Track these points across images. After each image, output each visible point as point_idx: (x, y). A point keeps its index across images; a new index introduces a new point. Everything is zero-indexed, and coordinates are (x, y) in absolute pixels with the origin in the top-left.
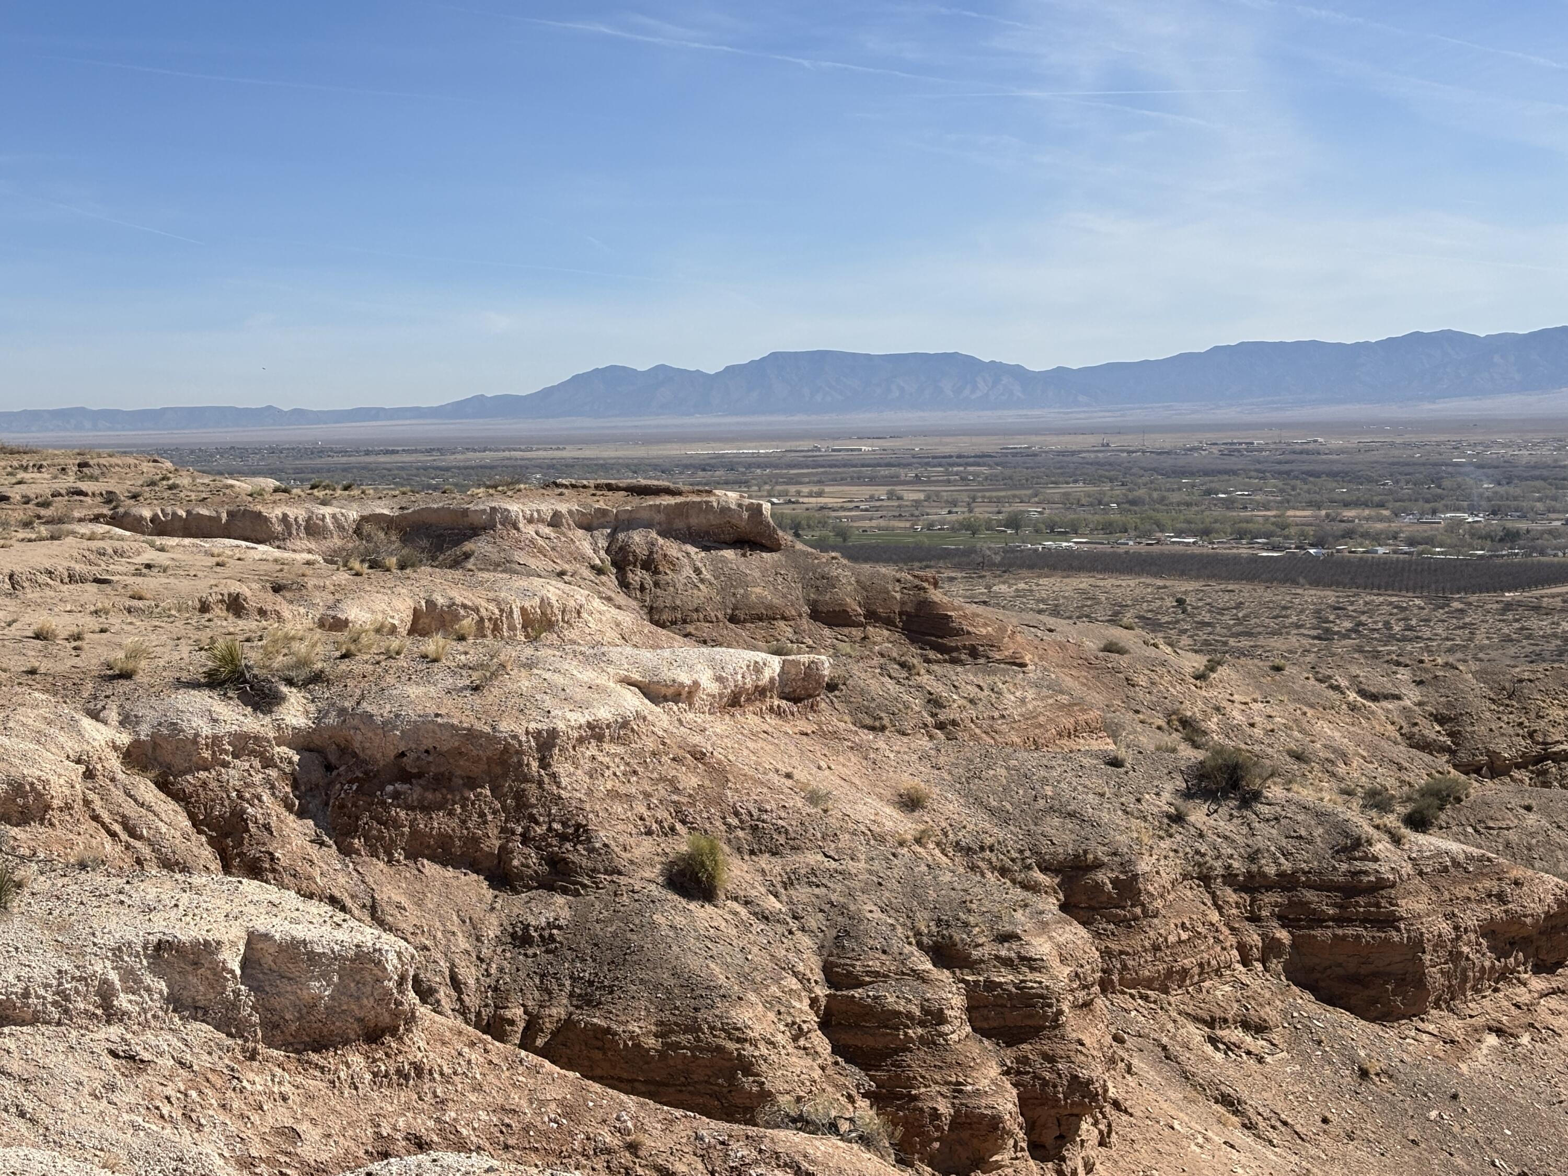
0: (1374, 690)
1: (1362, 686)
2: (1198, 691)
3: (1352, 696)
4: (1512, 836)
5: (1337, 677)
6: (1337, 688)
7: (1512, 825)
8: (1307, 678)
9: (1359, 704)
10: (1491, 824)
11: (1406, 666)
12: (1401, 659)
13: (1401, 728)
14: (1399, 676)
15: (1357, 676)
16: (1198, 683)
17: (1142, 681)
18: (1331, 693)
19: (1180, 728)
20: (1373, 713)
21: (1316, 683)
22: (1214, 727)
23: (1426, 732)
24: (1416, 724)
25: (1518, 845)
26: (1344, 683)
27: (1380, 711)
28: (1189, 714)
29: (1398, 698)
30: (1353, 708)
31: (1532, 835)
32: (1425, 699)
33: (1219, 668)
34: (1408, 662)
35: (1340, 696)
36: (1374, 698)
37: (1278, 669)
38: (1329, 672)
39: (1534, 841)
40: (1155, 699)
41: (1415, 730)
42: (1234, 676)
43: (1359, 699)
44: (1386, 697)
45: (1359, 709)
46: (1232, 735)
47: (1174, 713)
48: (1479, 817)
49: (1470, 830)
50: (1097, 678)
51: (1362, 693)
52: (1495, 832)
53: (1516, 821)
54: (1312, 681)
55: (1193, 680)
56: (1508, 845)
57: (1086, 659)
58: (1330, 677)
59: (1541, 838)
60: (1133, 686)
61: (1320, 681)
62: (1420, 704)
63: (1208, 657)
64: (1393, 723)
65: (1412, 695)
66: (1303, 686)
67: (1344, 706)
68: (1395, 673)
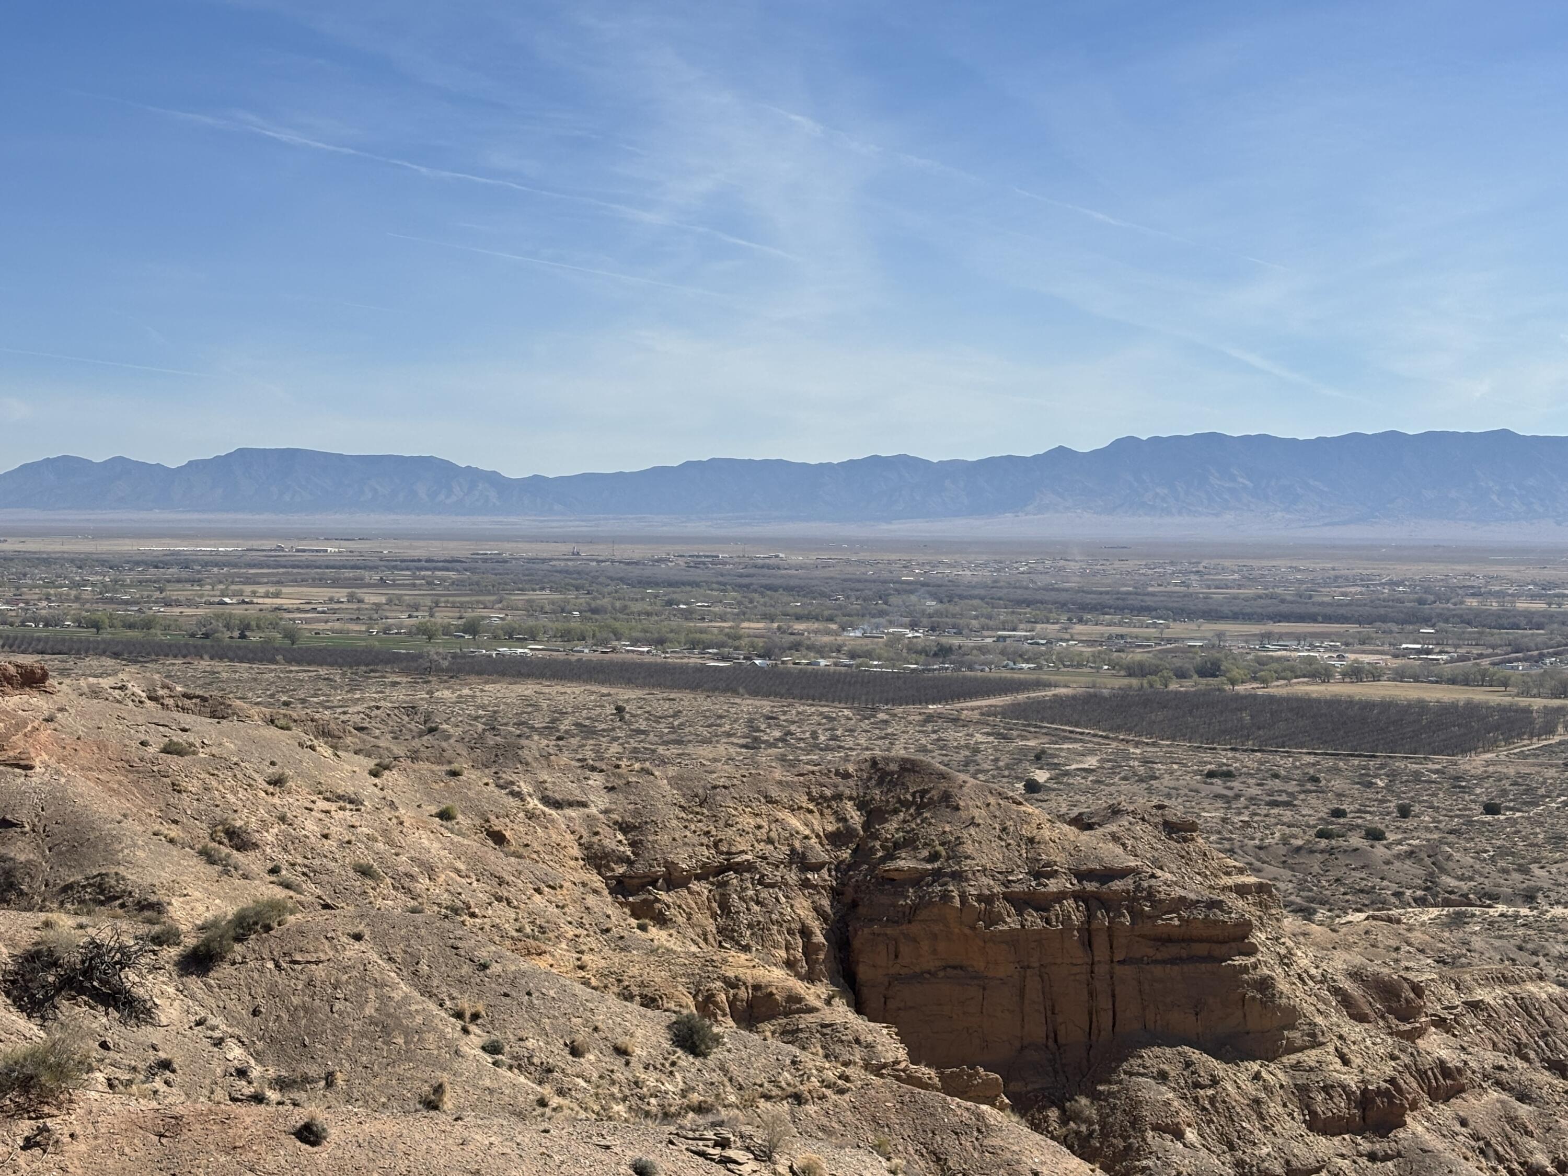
0: (558, 797)
1: (550, 794)
2: (269, 799)
3: (534, 803)
4: (319, 972)
5: (522, 784)
6: (518, 795)
7: (323, 957)
8: (487, 784)
9: (538, 812)
10: (298, 957)
11: (602, 771)
12: (597, 764)
13: (581, 837)
14: (590, 782)
15: (545, 782)
16: (271, 789)
17: (194, 786)
18: (512, 802)
19: (226, 841)
20: (553, 821)
21: (496, 790)
22: (270, 838)
23: (606, 842)
24: (597, 833)
25: (323, 982)
26: (525, 788)
27: (561, 820)
28: (239, 823)
29: (584, 805)
30: (530, 816)
31: (345, 970)
32: (614, 807)
33: (387, 772)
34: (604, 767)
35: (519, 803)
36: (557, 805)
37: (454, 774)
38: (515, 777)
39: (345, 978)
40: (202, 807)
41: (595, 839)
42: (402, 781)
43: (540, 806)
44: (570, 804)
45: (538, 817)
46: (290, 847)
47: (221, 823)
48: (286, 949)
49: (270, 965)
50: (136, 783)
51: (546, 800)
52: (300, 967)
53: (331, 953)
54: (492, 787)
55: (266, 785)
56: (310, 983)
57: (128, 761)
58: (512, 783)
59: (355, 973)
60: (179, 792)
61: (501, 787)
62: (606, 812)
63: (378, 761)
64: (573, 832)
65: (599, 802)
66: (478, 793)
67: (521, 815)
68: (587, 778)
